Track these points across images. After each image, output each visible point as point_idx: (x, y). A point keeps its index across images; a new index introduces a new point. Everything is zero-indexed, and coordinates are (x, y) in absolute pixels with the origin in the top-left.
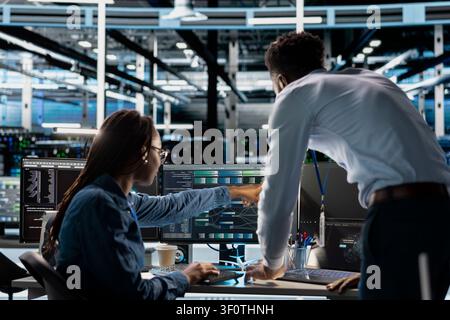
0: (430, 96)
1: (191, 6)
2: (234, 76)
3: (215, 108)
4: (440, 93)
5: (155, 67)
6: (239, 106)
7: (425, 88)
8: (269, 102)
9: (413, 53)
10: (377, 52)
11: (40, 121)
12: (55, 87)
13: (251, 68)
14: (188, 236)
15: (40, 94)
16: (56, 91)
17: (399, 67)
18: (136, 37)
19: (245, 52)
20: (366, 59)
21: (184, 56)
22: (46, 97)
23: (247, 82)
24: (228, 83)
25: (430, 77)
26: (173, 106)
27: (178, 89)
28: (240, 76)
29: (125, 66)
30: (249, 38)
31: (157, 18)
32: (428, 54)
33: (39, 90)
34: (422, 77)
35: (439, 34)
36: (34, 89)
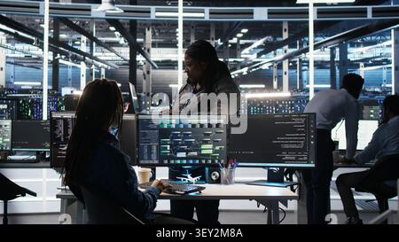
0: (280, 66)
1: (113, 3)
2: (149, 50)
3: (135, 72)
4: (285, 64)
5: (94, 43)
6: (152, 71)
7: (276, 62)
8: (174, 69)
9: (269, 38)
10: (245, 37)
11: (12, 80)
12: (23, 56)
13: (161, 45)
14: (156, 162)
15: (12, 61)
16: (23, 59)
17: (259, 47)
18: (81, 22)
19: (157, 34)
20: (238, 41)
21: (114, 36)
22: (17, 63)
23: (157, 54)
24: (144, 55)
25: (280, 54)
26: (106, 70)
27: (110, 58)
28: (153, 50)
29: (73, 42)
30: (160, 25)
31: (90, 10)
32: (279, 39)
33: (12, 58)
34: (275, 54)
35: (285, 26)
36: (7, 57)
